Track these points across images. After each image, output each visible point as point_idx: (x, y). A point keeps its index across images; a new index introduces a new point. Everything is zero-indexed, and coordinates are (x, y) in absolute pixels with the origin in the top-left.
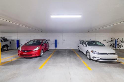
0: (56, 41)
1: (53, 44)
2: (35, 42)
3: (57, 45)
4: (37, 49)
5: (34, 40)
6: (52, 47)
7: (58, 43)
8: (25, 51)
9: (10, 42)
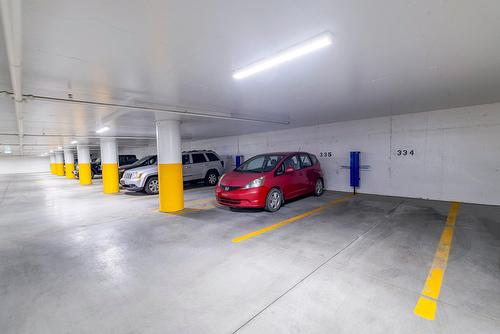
0: (355, 157)
1: (344, 170)
2: (269, 164)
3: (363, 174)
4: (256, 184)
5: (267, 157)
6: (337, 181)
7: (367, 167)
8: (227, 189)
9: (222, 162)
